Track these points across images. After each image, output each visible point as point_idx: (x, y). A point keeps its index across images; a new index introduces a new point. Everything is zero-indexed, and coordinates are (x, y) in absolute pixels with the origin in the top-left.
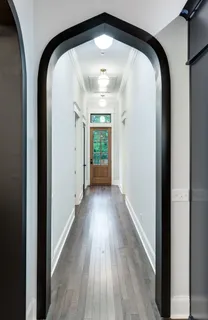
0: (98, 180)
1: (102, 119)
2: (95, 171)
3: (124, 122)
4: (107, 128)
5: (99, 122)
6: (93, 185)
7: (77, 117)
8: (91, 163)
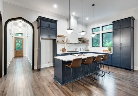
0: (18, 55)
1: (20, 35)
2: (16, 52)
3: (28, 37)
4: (22, 38)
5: (18, 36)
6: (16, 57)
7: (10, 34)
8: (15, 50)
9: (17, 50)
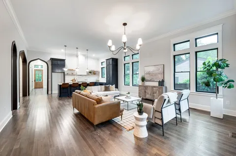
4: (41, 70)
9: (36, 81)
